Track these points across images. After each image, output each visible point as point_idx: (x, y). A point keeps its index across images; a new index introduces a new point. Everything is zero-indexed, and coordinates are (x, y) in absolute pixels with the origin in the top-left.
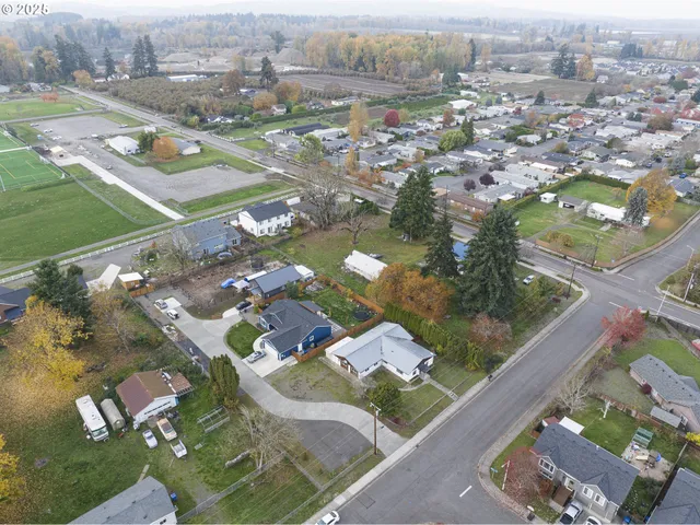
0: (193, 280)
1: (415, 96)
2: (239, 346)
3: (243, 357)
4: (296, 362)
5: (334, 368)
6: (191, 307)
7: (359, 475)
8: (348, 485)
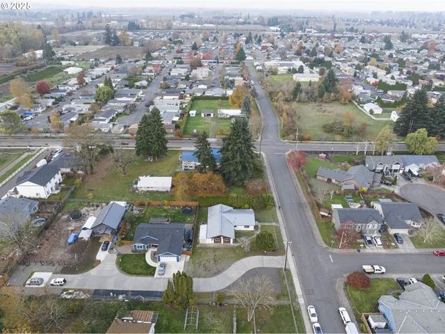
0: (36, 252)
1: (32, 69)
2: (139, 270)
3: (153, 275)
4: (189, 257)
5: (212, 246)
6: (62, 270)
7: (292, 285)
8: (295, 292)
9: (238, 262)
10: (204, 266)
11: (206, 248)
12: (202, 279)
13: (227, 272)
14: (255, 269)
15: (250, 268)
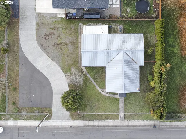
7: (29, 119)
8: (20, 120)
9: (59, 69)
10: (52, 34)
11: (77, 33)
12: (34, 32)
13: (45, 56)
14: (49, 84)
15: (51, 80)
